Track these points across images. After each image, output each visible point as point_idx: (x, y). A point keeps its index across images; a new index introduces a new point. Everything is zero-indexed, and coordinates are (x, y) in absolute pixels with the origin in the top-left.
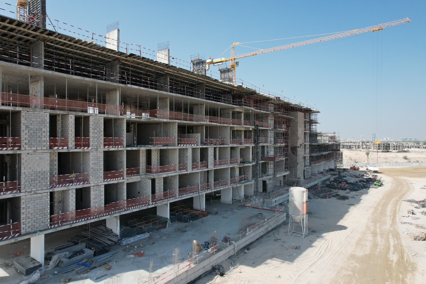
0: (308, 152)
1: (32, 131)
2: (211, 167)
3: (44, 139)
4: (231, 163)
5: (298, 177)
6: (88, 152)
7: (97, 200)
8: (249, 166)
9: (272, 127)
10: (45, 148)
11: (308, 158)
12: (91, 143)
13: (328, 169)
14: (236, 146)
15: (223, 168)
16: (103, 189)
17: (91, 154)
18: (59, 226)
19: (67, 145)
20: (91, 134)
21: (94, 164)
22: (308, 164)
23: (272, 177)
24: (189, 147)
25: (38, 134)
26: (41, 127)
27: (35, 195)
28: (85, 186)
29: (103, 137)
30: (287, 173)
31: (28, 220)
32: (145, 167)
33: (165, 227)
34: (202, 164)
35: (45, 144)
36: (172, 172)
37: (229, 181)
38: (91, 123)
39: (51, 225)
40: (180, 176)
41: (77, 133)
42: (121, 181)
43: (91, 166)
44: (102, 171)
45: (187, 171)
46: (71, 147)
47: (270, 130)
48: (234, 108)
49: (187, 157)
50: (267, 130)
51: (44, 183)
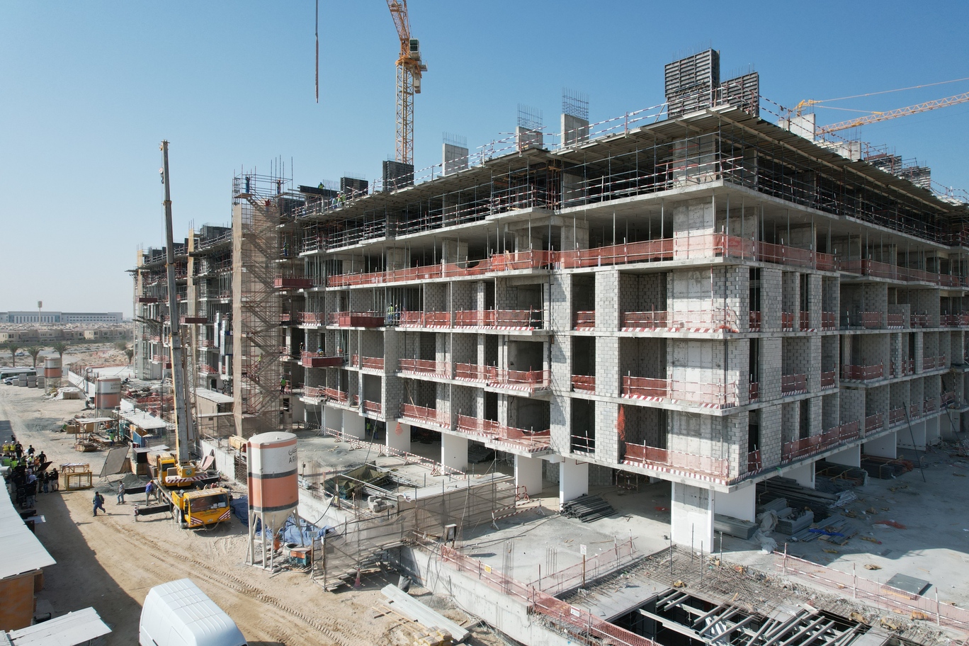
1: (769, 302)
2: (920, 372)
3: (778, 314)
4: (941, 366)
6: (808, 339)
7: (816, 423)
10: (779, 330)
12: (813, 322)
15: (933, 374)
16: (821, 404)
17: (812, 340)
19: (791, 326)
20: (812, 307)
21: (814, 358)
24: (898, 330)
25: (775, 306)
26: (777, 294)
27: (772, 408)
28: (808, 396)
29: (821, 312)
31: (767, 448)
33: (862, 484)
34: (910, 365)
35: (778, 322)
36: (881, 378)
37: (937, 403)
38: (812, 286)
39: (782, 459)
40: (892, 385)
41: (802, 309)
43: (812, 362)
44: (820, 372)
45: (896, 377)
49: (897, 350)
51: (778, 389)
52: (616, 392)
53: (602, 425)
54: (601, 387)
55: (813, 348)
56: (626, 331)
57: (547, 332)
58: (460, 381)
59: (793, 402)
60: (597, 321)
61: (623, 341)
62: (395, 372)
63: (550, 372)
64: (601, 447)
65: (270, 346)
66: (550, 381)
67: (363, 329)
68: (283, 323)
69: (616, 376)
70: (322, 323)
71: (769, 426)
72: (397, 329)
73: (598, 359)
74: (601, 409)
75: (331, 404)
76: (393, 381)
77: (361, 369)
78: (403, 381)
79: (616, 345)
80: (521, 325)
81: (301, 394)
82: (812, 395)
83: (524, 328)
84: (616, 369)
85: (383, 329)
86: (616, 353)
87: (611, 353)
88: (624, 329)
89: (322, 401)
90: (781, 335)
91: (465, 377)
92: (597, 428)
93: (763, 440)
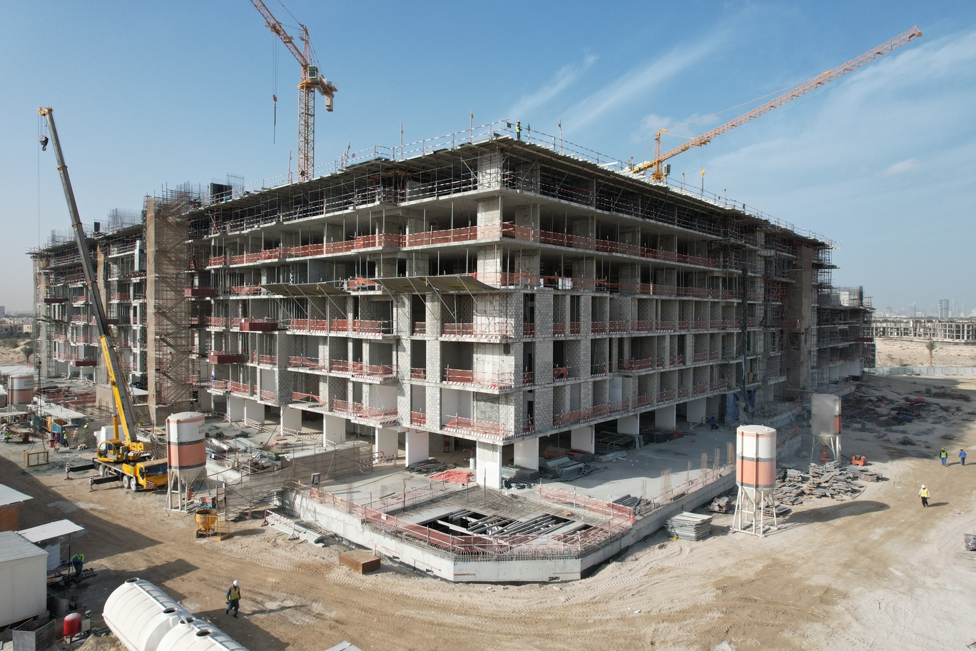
0: (815, 343)
1: (542, 317)
2: (690, 364)
3: (550, 325)
4: (711, 359)
5: (801, 385)
6: (579, 341)
7: (586, 400)
8: (732, 365)
9: (762, 300)
10: (550, 336)
11: (815, 353)
12: (582, 330)
13: (847, 376)
14: (717, 331)
15: (702, 365)
16: (591, 387)
17: (582, 343)
18: (559, 428)
19: (564, 333)
20: (582, 319)
21: (584, 355)
22: (815, 364)
23: (760, 383)
24: (667, 333)
25: (547, 319)
26: (549, 311)
27: (544, 390)
28: (578, 382)
29: (590, 322)
30: (783, 379)
31: (540, 417)
32: (617, 362)
33: (635, 448)
34: (679, 359)
35: (550, 330)
36: (650, 369)
37: (708, 387)
38: (582, 304)
39: (554, 425)
40: (661, 374)
41: (572, 319)
42: (605, 378)
43: (582, 358)
44: (590, 365)
45: (663, 368)
46: (567, 336)
47: (760, 305)
48: (712, 272)
49: (664, 348)
50: (755, 304)
51: (549, 377)
52: (439, 379)
53: (430, 403)
54: (430, 376)
55: (582, 348)
56: (445, 336)
57: (395, 337)
58: (335, 374)
59: (565, 386)
60: (427, 329)
61: (443, 344)
62: (286, 367)
63: (397, 366)
64: (430, 419)
65: (181, 346)
66: (398, 372)
67: (261, 332)
68: (193, 326)
69: (439, 369)
70: (227, 326)
71: (542, 402)
72: (288, 333)
73: (427, 357)
74: (430, 392)
75: (235, 394)
76: (284, 375)
77: (259, 365)
78: (293, 374)
79: (439, 347)
80: (375, 331)
81: (209, 387)
82: (582, 381)
83: (378, 334)
84: (439, 363)
85: (277, 333)
86: (439, 352)
87: (435, 352)
88: (444, 335)
89: (227, 392)
90: (551, 339)
91: (339, 370)
92: (427, 405)
93: (536, 412)
